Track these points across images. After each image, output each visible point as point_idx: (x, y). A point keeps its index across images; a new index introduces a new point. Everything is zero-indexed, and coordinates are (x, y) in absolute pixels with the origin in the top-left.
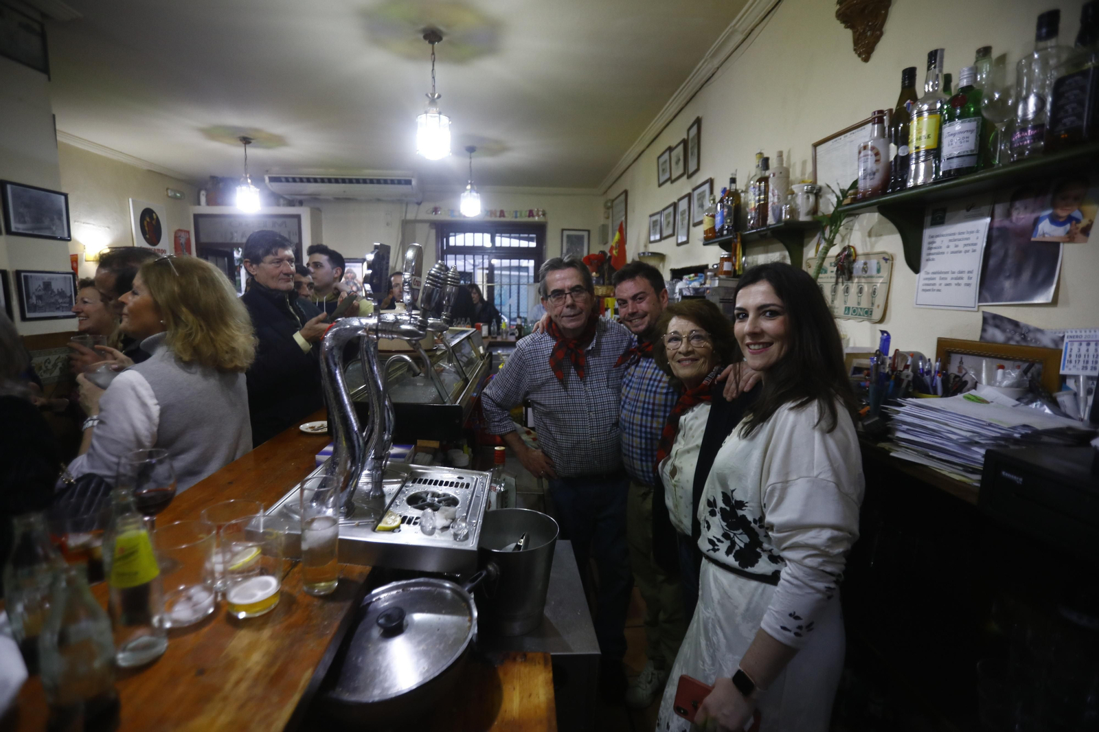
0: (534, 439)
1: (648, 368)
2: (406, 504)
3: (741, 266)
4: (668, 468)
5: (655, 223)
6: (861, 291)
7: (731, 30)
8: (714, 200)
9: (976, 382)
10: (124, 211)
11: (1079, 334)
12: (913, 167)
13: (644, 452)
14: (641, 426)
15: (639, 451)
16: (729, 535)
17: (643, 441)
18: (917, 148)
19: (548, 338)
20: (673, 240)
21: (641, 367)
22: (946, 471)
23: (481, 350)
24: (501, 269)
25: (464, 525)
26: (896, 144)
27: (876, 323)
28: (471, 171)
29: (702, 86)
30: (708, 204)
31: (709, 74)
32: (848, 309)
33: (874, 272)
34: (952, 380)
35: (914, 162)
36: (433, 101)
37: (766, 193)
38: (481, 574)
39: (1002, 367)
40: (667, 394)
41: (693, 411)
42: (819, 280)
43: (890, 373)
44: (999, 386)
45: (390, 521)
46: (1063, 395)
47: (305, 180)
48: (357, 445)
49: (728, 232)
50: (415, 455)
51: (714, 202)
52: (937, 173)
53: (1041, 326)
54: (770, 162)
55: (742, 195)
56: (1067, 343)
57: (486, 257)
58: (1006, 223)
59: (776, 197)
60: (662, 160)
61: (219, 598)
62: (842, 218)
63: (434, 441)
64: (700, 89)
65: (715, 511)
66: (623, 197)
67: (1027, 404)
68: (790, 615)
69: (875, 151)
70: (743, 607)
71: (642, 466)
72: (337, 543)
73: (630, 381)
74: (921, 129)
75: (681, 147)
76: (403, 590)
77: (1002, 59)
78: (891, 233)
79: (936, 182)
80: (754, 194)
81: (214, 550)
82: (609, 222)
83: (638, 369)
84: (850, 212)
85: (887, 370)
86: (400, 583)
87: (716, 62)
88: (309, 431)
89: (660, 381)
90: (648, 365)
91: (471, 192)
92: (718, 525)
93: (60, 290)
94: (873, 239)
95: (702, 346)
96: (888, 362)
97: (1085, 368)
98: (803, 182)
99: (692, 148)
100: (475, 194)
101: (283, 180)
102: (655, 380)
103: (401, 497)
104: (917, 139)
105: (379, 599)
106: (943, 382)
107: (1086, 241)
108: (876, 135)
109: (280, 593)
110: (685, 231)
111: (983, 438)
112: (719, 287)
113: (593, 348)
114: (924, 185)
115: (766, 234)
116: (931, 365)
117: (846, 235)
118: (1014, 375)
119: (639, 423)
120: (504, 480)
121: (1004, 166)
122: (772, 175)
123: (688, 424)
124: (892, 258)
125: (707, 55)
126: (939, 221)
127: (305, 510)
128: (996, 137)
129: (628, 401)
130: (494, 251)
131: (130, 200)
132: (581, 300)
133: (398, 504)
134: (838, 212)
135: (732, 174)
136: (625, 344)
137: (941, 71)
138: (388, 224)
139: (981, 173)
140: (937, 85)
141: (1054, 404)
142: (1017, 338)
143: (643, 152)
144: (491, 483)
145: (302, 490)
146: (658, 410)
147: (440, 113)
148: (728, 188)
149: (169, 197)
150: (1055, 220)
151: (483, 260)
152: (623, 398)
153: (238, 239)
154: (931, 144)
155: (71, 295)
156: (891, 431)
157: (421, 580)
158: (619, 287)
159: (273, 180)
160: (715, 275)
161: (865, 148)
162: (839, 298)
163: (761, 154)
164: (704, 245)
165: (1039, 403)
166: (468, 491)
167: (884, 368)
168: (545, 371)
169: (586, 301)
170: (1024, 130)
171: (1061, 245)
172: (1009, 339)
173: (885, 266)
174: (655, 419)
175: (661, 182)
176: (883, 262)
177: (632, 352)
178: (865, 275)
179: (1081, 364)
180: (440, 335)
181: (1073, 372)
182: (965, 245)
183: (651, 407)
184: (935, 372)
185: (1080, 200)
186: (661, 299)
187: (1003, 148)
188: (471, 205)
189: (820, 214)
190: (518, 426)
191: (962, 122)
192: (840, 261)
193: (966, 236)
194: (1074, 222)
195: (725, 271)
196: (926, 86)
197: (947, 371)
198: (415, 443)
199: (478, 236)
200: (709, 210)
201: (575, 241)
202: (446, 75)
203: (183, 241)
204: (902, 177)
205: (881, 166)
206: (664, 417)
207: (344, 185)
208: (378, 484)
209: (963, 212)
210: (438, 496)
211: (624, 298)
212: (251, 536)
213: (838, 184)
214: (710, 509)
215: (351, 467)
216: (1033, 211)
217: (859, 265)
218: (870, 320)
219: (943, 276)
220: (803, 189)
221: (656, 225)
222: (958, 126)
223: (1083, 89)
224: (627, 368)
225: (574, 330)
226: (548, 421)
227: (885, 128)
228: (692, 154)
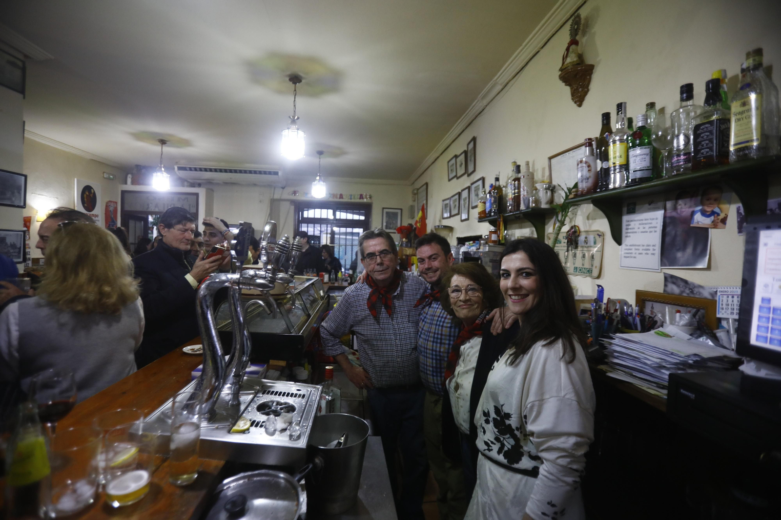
0: (358, 359)
1: (438, 308)
2: (256, 411)
3: (504, 238)
4: (453, 384)
5: (446, 205)
6: (584, 256)
7: (493, 83)
8: (485, 192)
9: (663, 322)
10: (70, 187)
11: (726, 290)
12: (612, 176)
13: (435, 369)
14: (432, 350)
15: (431, 369)
16: (500, 439)
17: (434, 361)
18: (614, 163)
19: (367, 286)
20: (458, 217)
21: (433, 308)
22: (644, 386)
23: (322, 293)
24: (340, 234)
25: (298, 428)
26: (600, 160)
27: (595, 278)
28: (320, 167)
29: (476, 117)
30: (481, 195)
31: (480, 110)
32: (576, 268)
33: (592, 244)
34: (647, 320)
35: (612, 172)
36: (294, 121)
37: (519, 188)
38: (308, 467)
39: (679, 312)
40: (450, 327)
41: (469, 342)
42: (556, 248)
43: (605, 314)
44: (678, 325)
45: (242, 425)
46: (721, 332)
47: (203, 170)
48: (220, 367)
49: (494, 214)
50: (267, 372)
51: (485, 193)
52: (627, 180)
53: (702, 284)
54: (521, 168)
55: (504, 189)
56: (719, 296)
57: (329, 226)
58: (674, 214)
59: (526, 191)
60: (451, 163)
61: (100, 490)
62: (569, 207)
63: (282, 361)
64: (475, 118)
65: (489, 420)
66: (425, 187)
67: (697, 338)
68: (548, 503)
69: (588, 164)
70: (511, 495)
71: (433, 379)
72: (199, 443)
73: (425, 317)
74: (616, 151)
75: (463, 155)
76: (248, 480)
77: (662, 110)
78: (601, 218)
79: (628, 186)
80: (511, 189)
81: (100, 449)
82: (415, 204)
83: (430, 309)
84: (574, 204)
85: (603, 312)
86: (246, 474)
87: (485, 102)
88: (190, 352)
89: (445, 318)
90: (437, 306)
91: (319, 181)
92: (491, 431)
93: (12, 243)
94: (591, 221)
95: (476, 296)
96: (603, 306)
97: (732, 313)
98: (543, 182)
99: (470, 156)
100: (322, 183)
101: (188, 169)
102: (442, 317)
103: (253, 405)
104: (614, 158)
105: (229, 487)
106: (641, 321)
107: (724, 228)
108: (588, 154)
109: (151, 485)
110: (467, 211)
111: (668, 363)
112: (488, 251)
113: (398, 294)
114: (620, 187)
115: (519, 216)
116: (632, 309)
117: (572, 218)
118: (687, 317)
119: (431, 348)
120: (332, 391)
121: (669, 178)
122: (522, 177)
123: (466, 351)
124: (604, 235)
125: (479, 97)
126: (632, 211)
127: (176, 416)
128: (663, 157)
129: (423, 332)
130: (335, 222)
131: (76, 179)
132: (387, 259)
133: (250, 410)
134: (567, 203)
135: (496, 175)
136: (421, 291)
137: (625, 116)
138: (260, 202)
139: (655, 182)
140: (624, 124)
141: (715, 338)
142: (687, 291)
143: (438, 157)
144: (322, 393)
145: (174, 403)
146: (445, 339)
147: (298, 129)
148: (494, 184)
149: (105, 178)
150: (704, 213)
151: (327, 227)
152: (420, 330)
153: (152, 208)
154: (623, 162)
155: (20, 247)
156: (606, 356)
157: (263, 471)
158: (419, 249)
159: (180, 169)
160: (486, 243)
161: (581, 162)
162: (569, 261)
163: (515, 162)
164: (479, 222)
165: (705, 337)
166: (304, 401)
167: (601, 311)
168: (364, 310)
169: (391, 260)
170: (678, 155)
171: (710, 229)
172: (682, 292)
173: (599, 239)
174: (442, 345)
175: (450, 178)
176: (597, 237)
177: (426, 297)
178: (586, 246)
179: (729, 311)
180: (287, 286)
181: (724, 316)
182: (650, 228)
183: (439, 336)
184: (636, 314)
185: (718, 201)
186: (449, 260)
187: (667, 166)
188: (319, 190)
189: (555, 204)
190: (347, 348)
191: (640, 149)
192: (569, 236)
193: (649, 221)
194: (716, 215)
195: (493, 240)
196: (617, 125)
197: (643, 313)
198: (268, 362)
199: (324, 211)
200: (482, 198)
201: (391, 216)
202: (304, 104)
203: (111, 209)
204: (606, 182)
205: (592, 174)
206: (449, 344)
207: (230, 174)
208: (236, 395)
209: (647, 206)
210: (281, 404)
211: (423, 257)
212: (132, 438)
213: (566, 184)
214: (485, 418)
215: (215, 382)
216: (690, 207)
217: (582, 238)
218: (591, 276)
219: (637, 247)
220: (543, 187)
221: (447, 207)
222: (638, 151)
223: (711, 132)
224: (423, 308)
225: (383, 280)
226: (366, 346)
227: (593, 149)
228: (470, 160)
